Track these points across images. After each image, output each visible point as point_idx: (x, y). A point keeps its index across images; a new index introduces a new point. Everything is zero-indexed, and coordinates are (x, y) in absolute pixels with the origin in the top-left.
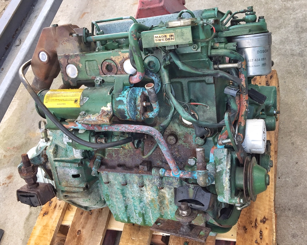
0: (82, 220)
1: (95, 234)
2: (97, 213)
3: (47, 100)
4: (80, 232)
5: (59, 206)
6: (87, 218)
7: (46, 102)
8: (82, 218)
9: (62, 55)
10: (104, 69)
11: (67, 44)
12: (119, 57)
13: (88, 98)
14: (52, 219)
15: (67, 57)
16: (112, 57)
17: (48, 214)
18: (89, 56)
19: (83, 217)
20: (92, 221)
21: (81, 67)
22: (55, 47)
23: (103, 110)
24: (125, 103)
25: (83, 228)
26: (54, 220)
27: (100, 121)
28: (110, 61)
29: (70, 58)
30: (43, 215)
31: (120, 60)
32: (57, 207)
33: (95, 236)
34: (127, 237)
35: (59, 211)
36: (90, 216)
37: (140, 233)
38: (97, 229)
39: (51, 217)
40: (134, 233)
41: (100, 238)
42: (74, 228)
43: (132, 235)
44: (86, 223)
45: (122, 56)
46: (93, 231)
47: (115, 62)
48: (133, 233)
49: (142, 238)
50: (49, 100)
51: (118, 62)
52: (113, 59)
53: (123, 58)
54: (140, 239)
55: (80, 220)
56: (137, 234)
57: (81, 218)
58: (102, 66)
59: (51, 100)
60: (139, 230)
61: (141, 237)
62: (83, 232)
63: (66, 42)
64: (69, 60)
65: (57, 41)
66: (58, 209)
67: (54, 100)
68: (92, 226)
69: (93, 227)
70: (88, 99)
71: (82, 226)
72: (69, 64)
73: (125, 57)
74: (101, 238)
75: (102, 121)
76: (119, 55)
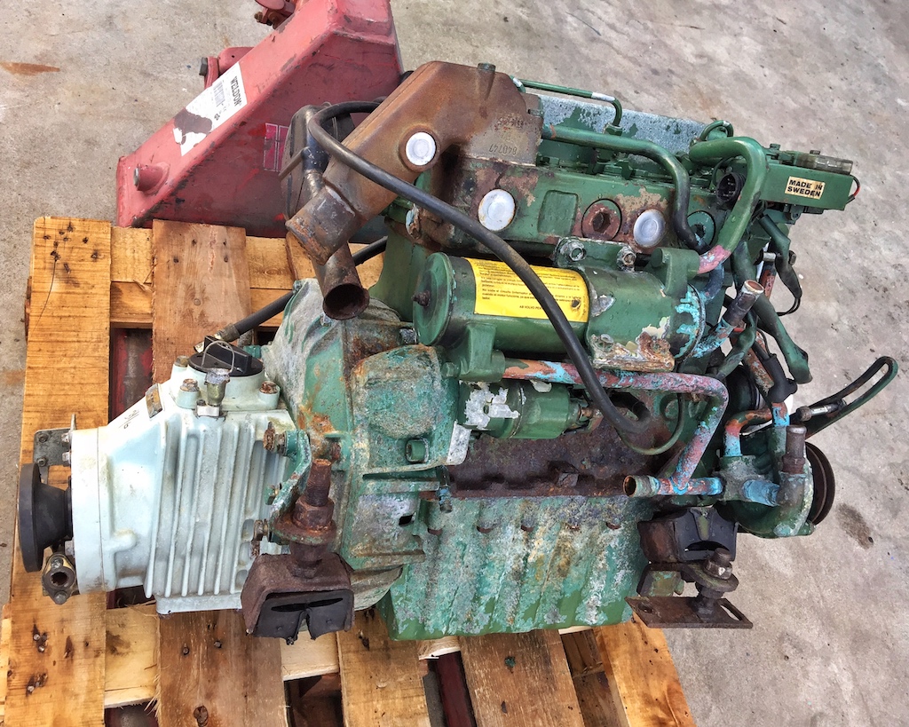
0: (194, 672)
1: (259, 704)
2: (237, 638)
3: (487, 292)
4: (204, 714)
5: (82, 645)
6: (212, 662)
7: (485, 296)
8: (195, 666)
9: (484, 158)
10: (589, 222)
11: (514, 131)
12: (637, 200)
13: (613, 300)
14: (76, 695)
15: (501, 168)
16: (620, 196)
17: (48, 683)
18: (564, 180)
19: (195, 663)
20: (234, 667)
21: (529, 205)
22: (473, 130)
23: (645, 334)
24: (695, 320)
25: (209, 696)
26: (82, 698)
27: (653, 362)
28: (611, 206)
29: (509, 173)
30: (24, 691)
31: (636, 207)
32: (79, 649)
33: (261, 710)
34: (364, 687)
35: (91, 660)
36: (218, 652)
37: (393, 665)
38: (260, 687)
39: (65, 691)
40: (379, 670)
41: (282, 713)
42: (178, 706)
43: (374, 677)
44: (215, 679)
45: (644, 199)
46: (249, 699)
47: (622, 210)
48: (376, 670)
49: (404, 677)
50: (493, 293)
51: (628, 211)
52: (621, 202)
53: (646, 203)
54: (400, 683)
55: (188, 675)
56: (388, 669)
57: (188, 667)
58: (588, 212)
59: (499, 293)
60: (389, 657)
61: (401, 676)
62: (214, 709)
63: (513, 127)
64: (505, 177)
65: (484, 114)
66: (87, 657)
67: (511, 294)
68: (238, 683)
69: (245, 686)
70: (614, 303)
71: (204, 693)
72: (497, 187)
73: (649, 203)
74: (285, 710)
75: (659, 362)
76: (639, 195)
